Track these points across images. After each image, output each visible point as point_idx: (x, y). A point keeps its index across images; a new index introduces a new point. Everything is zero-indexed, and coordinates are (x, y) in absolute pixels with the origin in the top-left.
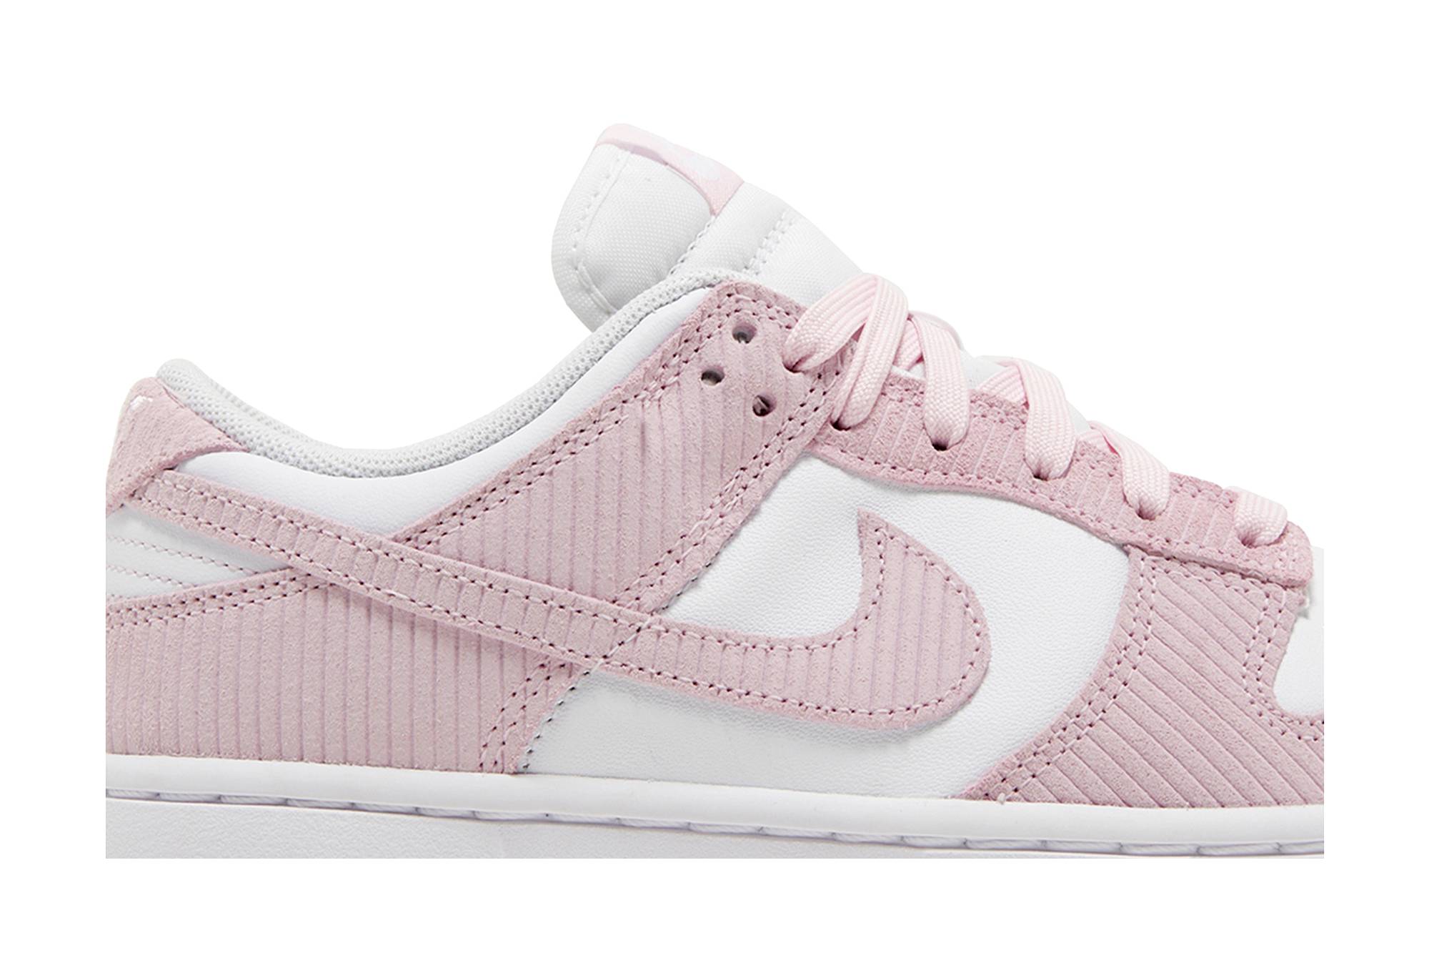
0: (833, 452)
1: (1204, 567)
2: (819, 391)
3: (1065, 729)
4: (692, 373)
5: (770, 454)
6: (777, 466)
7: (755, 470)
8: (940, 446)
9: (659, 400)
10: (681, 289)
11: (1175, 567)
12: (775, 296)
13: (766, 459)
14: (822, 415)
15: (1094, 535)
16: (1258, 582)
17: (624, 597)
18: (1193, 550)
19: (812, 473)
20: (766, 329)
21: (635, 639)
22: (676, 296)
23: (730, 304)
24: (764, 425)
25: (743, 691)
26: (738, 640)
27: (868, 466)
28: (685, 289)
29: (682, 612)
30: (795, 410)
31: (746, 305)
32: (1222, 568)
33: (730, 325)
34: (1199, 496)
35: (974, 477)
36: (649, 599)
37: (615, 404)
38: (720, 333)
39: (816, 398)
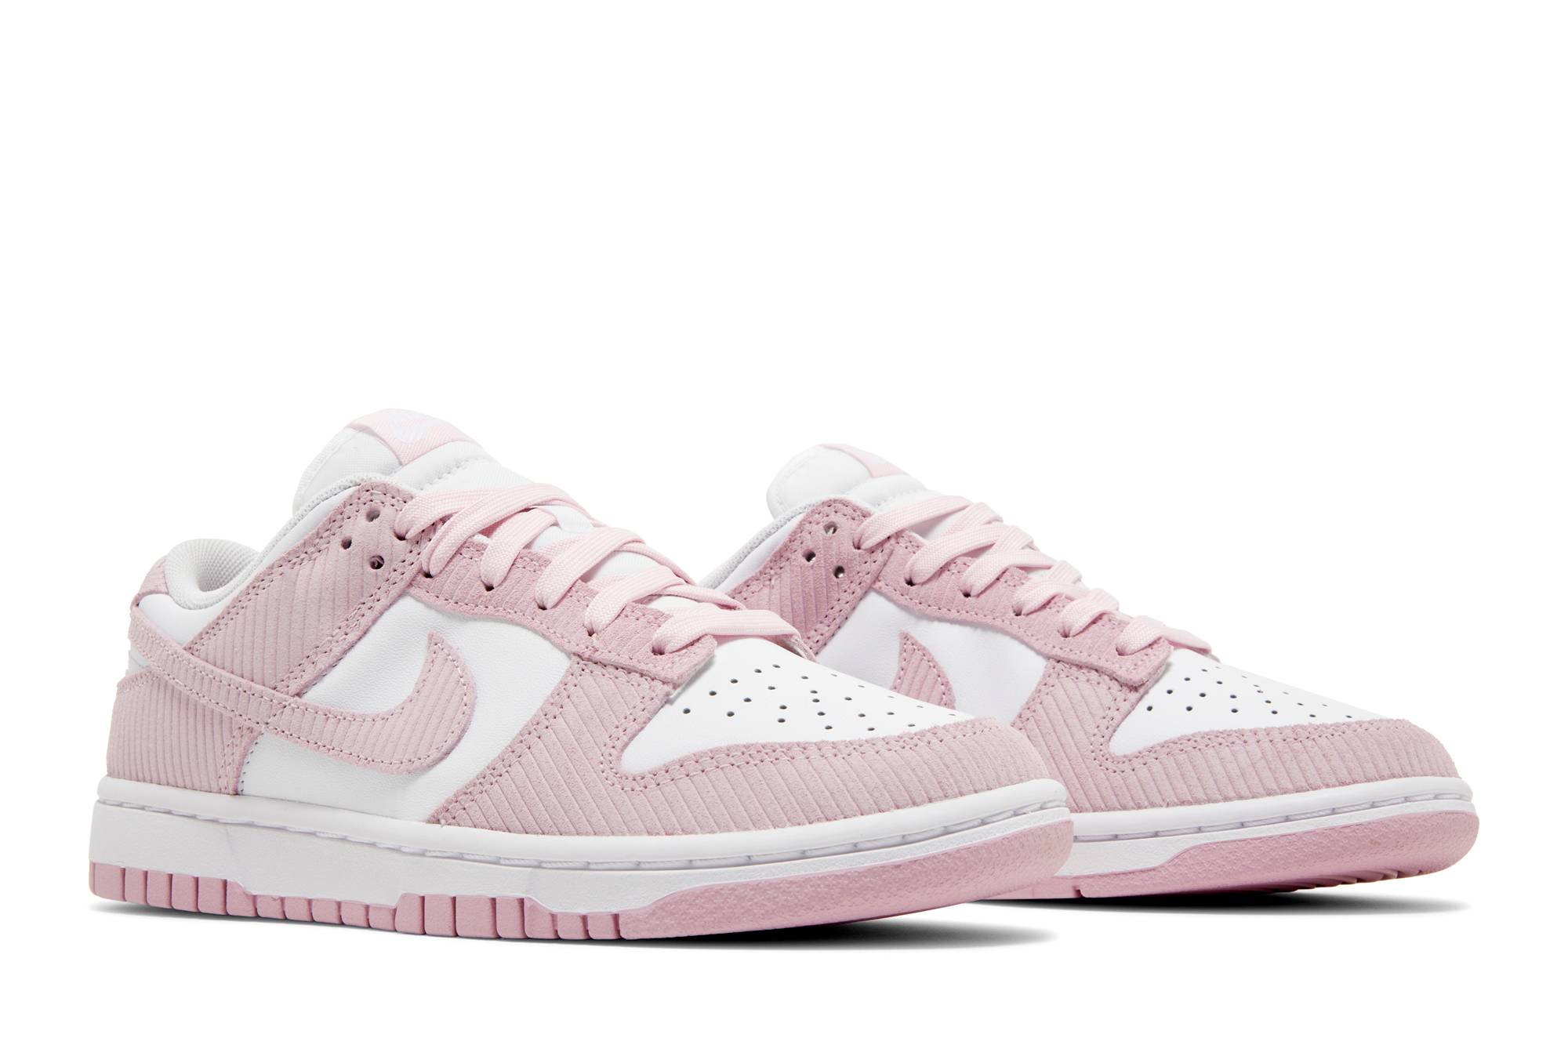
0: (421, 593)
1: (617, 669)
2: (415, 552)
3: (484, 778)
4: (336, 542)
5: (380, 594)
6: (384, 602)
7: (369, 604)
8: (489, 588)
9: (315, 560)
10: (340, 488)
11: (598, 670)
12: (399, 491)
13: (377, 597)
14: (415, 567)
15: (557, 648)
16: (649, 679)
17: (279, 685)
18: (612, 657)
19: (407, 606)
20: (386, 512)
21: (282, 712)
22: (336, 492)
23: (366, 496)
24: (377, 575)
25: (331, 747)
26: (335, 714)
27: (441, 602)
28: (342, 487)
29: (313, 696)
30: (397, 565)
31: (377, 497)
32: (629, 669)
33: (364, 510)
34: (642, 619)
35: (501, 609)
36: (294, 687)
37: (281, 563)
38: (357, 516)
39: (410, 558)
